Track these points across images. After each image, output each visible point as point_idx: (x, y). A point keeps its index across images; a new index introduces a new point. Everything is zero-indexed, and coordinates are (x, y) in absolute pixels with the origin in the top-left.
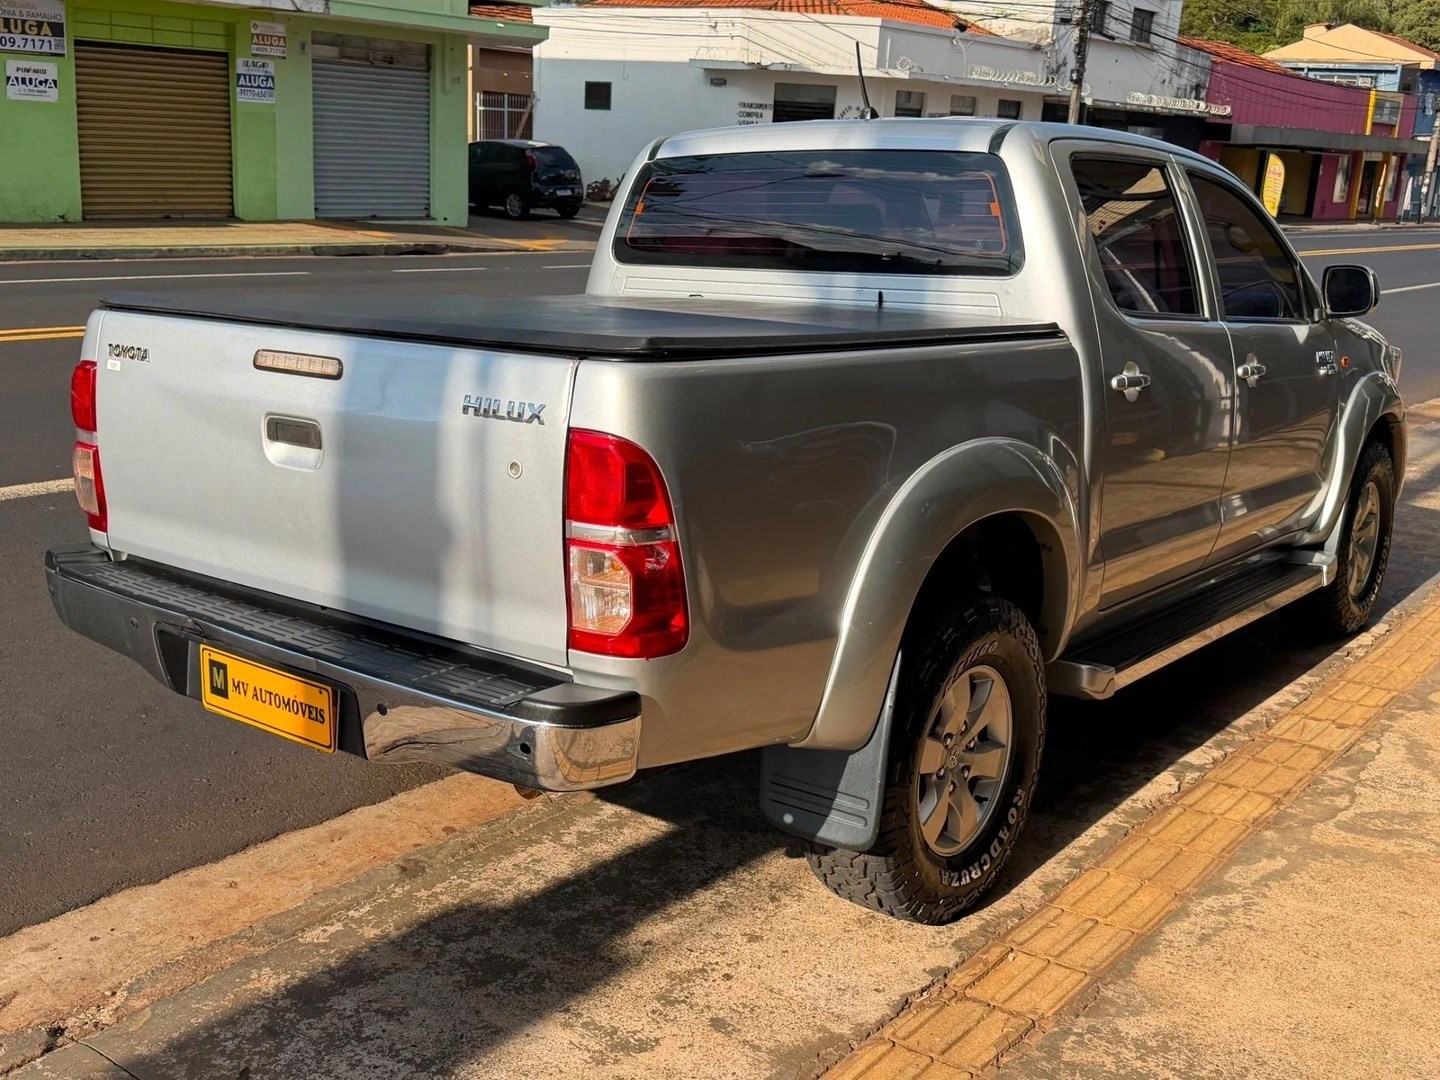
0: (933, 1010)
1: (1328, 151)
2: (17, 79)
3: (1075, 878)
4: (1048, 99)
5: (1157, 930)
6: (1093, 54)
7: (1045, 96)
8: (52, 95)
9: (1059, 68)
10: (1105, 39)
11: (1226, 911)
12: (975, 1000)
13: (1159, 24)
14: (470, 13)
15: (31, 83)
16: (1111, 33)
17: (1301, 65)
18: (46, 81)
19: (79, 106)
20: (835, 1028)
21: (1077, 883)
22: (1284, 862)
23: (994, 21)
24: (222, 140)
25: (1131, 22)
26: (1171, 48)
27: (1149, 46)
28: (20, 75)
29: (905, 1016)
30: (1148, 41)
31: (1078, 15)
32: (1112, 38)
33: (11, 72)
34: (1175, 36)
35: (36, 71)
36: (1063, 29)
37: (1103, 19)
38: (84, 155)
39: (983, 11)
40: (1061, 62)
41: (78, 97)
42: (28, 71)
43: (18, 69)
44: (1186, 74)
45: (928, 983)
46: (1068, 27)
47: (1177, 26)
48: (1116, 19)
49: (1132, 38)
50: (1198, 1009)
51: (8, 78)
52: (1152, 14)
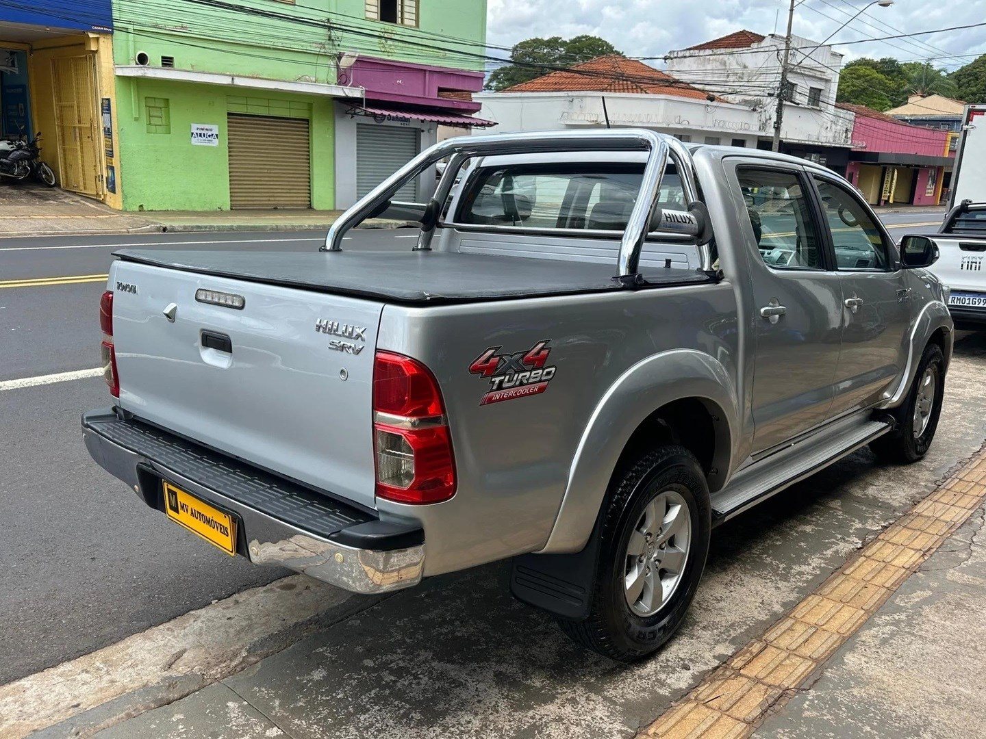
0: (720, 683)
1: (923, 167)
2: (197, 134)
3: (804, 600)
4: (761, 139)
5: (855, 634)
6: (786, 113)
7: (759, 137)
8: (215, 142)
9: (766, 121)
10: (793, 104)
11: (897, 623)
12: (746, 677)
13: (825, 96)
14: (438, 96)
15: (204, 136)
16: (797, 101)
17: (906, 118)
18: (212, 135)
19: (229, 148)
20: (661, 692)
21: (804, 603)
22: (930, 593)
23: (730, 96)
24: (306, 166)
25: (808, 94)
26: (831, 109)
27: (818, 108)
28: (199, 132)
29: (703, 685)
30: (818, 106)
31: (777, 92)
32: (798, 104)
33: (195, 131)
34: (834, 103)
35: (207, 130)
36: (769, 99)
37: (792, 94)
38: (231, 174)
39: (723, 90)
40: (768, 118)
41: (229, 143)
42: (203, 129)
43: (198, 129)
44: (840, 124)
45: (716, 665)
46: (772, 98)
47: (835, 97)
48: (800, 93)
49: (808, 104)
50: (884, 686)
51: (193, 133)
52: (820, 90)
